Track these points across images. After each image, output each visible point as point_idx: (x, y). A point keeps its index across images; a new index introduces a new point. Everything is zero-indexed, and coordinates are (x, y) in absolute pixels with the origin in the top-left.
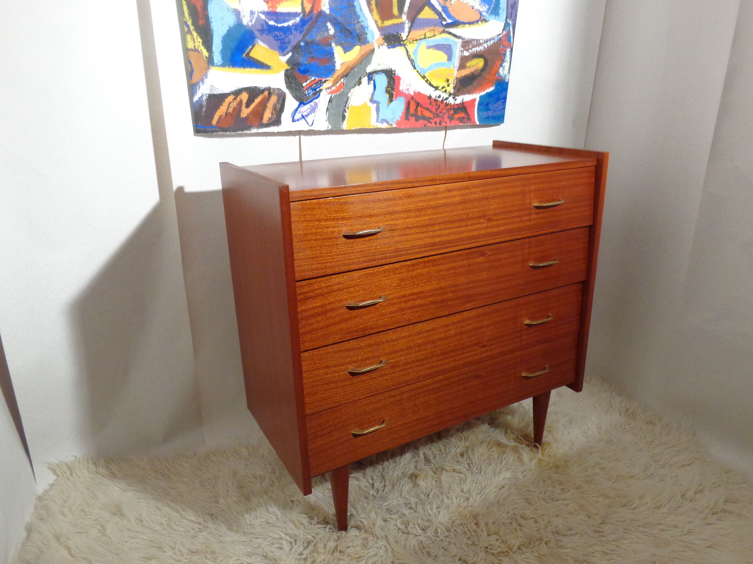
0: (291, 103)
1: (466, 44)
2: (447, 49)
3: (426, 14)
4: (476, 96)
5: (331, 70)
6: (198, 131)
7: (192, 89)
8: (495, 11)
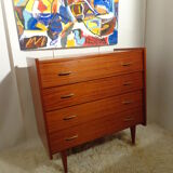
0: (49, 40)
1: (103, 20)
2: (97, 22)
3: (89, 12)
4: (107, 36)
5: (61, 30)
6: (22, 49)
7: (19, 37)
8: (111, 10)
